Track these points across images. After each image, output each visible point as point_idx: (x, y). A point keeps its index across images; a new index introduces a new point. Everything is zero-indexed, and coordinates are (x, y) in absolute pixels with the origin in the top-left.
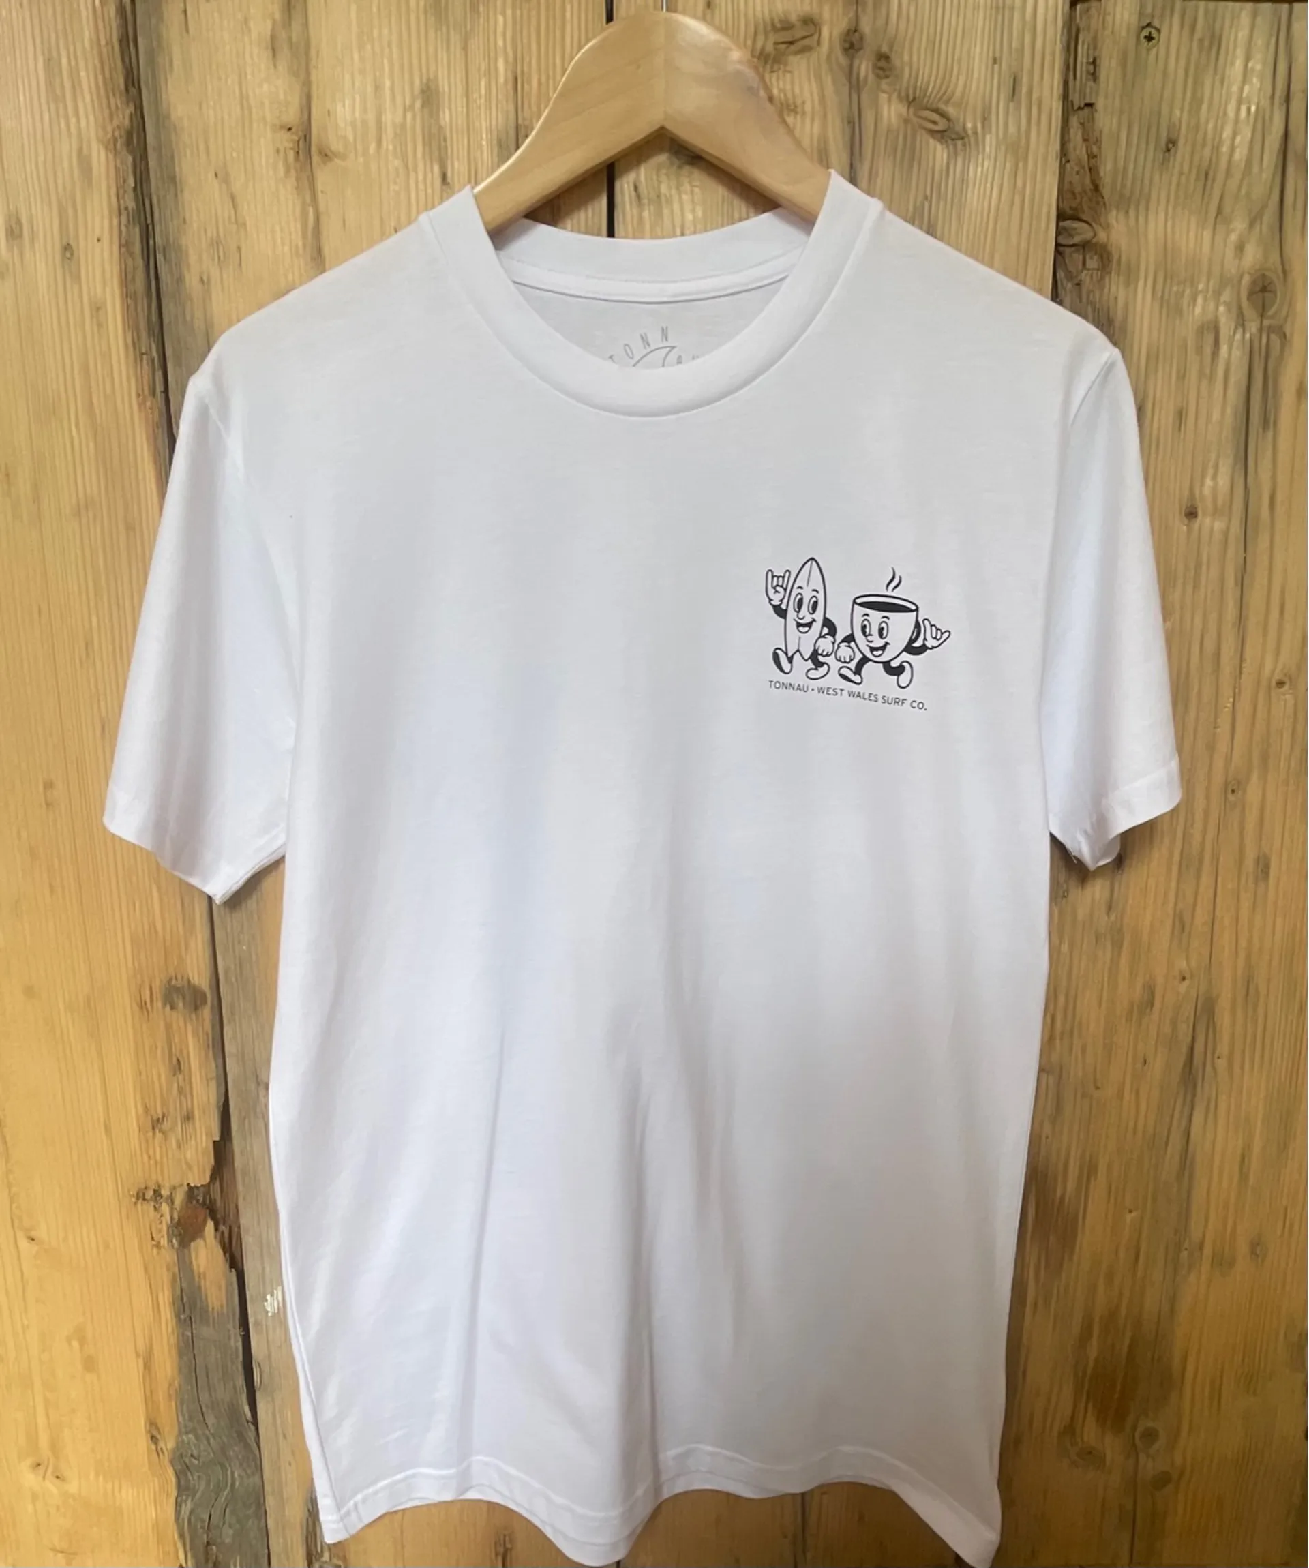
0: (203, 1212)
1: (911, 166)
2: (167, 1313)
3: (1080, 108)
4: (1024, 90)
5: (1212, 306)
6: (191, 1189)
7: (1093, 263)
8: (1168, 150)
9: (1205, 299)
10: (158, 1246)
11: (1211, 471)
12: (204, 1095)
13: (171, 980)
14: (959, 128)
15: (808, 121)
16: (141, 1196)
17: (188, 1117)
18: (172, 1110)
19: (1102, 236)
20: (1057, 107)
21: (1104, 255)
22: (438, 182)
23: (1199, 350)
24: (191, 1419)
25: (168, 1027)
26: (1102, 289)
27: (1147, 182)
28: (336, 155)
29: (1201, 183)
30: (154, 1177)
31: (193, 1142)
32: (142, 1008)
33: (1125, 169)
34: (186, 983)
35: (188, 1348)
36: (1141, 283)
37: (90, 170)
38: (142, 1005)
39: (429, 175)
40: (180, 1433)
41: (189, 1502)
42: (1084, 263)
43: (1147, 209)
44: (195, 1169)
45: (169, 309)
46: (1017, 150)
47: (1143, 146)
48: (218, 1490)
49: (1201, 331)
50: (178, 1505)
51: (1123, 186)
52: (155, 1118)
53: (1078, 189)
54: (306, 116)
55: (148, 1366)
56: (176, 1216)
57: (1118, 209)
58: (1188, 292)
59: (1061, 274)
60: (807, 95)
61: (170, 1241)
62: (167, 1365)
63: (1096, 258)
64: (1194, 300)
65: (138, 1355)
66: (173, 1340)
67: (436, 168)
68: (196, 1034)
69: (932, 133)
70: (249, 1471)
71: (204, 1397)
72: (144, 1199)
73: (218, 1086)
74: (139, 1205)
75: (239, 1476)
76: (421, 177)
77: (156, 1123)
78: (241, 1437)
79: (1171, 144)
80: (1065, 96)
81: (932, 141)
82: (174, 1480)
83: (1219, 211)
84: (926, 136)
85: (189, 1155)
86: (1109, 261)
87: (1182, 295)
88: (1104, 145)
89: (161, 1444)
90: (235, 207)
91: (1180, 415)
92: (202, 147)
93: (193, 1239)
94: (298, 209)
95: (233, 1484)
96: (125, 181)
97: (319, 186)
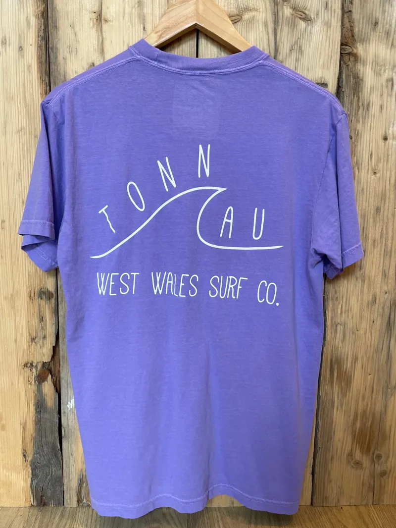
0: (47, 372)
1: (294, 28)
2: (32, 408)
3: (347, 12)
4: (330, 6)
5: (391, 73)
6: (43, 363)
7: (352, 59)
8: (375, 25)
9: (389, 71)
10: (31, 384)
11: (391, 126)
12: (50, 330)
13: (41, 289)
14: (309, 17)
15: (261, 14)
16: (26, 365)
17: (44, 337)
18: (39, 334)
19: (355, 51)
20: (340, 12)
21: (356, 57)
22: (142, 30)
23: (387, 87)
24: (38, 449)
25: (39, 305)
26: (355, 67)
27: (369, 34)
28: (110, 21)
29: (386, 36)
30: (31, 359)
31: (46, 346)
32: (30, 299)
33: (362, 31)
34: (46, 290)
35: (39, 422)
36: (368, 66)
37: (30, 23)
38: (31, 298)
39: (139, 28)
40: (34, 455)
41: (36, 480)
42: (349, 59)
43: (369, 43)
44: (46, 356)
45: (52, 67)
46: (328, 24)
47: (368, 24)
48: (47, 475)
49: (387, 81)
50: (32, 481)
51: (361, 35)
52: (33, 337)
53: (347, 36)
54: (100, 9)
55: (24, 428)
56: (38, 373)
57: (360, 42)
58: (383, 69)
59: (342, 62)
60: (261, 6)
61: (35, 382)
62: (31, 428)
63: (353, 58)
64: (385, 71)
65: (21, 424)
66: (34, 419)
67: (142, 25)
68: (49, 308)
69: (301, 18)
70: (58, 469)
71: (44, 440)
72: (27, 367)
73: (56, 326)
74: (25, 369)
75: (54, 470)
76: (137, 28)
77: (33, 340)
78: (56, 455)
79: (376, 23)
80: (343, 8)
81: (300, 21)
82: (31, 471)
83: (392, 45)
84: (299, 19)
85: (44, 351)
86: (358, 59)
87: (381, 70)
88: (355, 23)
89: (27, 458)
90: (76, 36)
91: (381, 107)
92: (66, 17)
93: (43, 381)
94: (97, 37)
95: (52, 474)
96: (41, 27)
97: (104, 30)
